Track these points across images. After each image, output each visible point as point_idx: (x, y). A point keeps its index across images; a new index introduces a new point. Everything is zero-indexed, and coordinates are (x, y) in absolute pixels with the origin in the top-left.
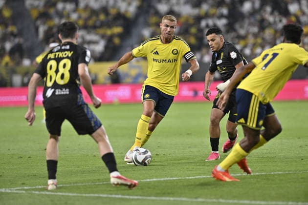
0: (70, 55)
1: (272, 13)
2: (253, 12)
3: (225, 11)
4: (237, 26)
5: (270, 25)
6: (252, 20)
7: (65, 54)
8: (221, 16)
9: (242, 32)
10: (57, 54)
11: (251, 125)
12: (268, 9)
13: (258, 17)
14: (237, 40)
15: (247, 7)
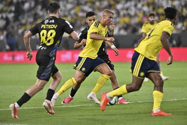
0: (55, 28)
1: (42, 10)
2: (30, 9)
3: (13, 8)
4: (20, 18)
5: (40, 17)
6: (30, 14)
7: (52, 26)
8: (11, 12)
9: (23, 21)
10: (47, 25)
11: (135, 74)
12: (39, 7)
13: (33, 12)
14: (20, 26)
15: (26, 6)
